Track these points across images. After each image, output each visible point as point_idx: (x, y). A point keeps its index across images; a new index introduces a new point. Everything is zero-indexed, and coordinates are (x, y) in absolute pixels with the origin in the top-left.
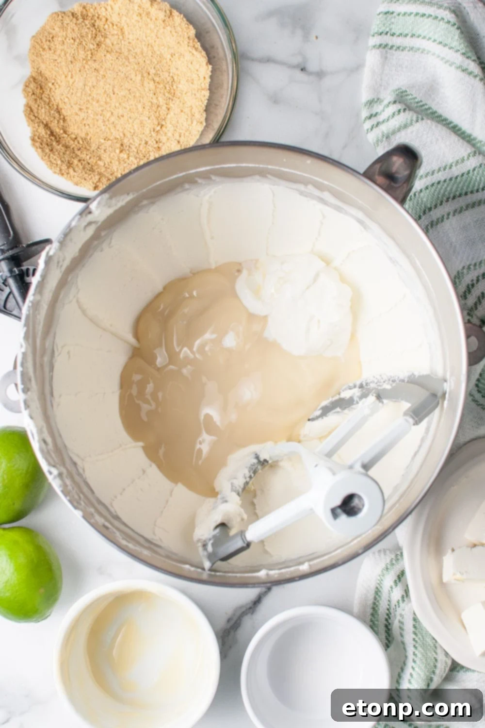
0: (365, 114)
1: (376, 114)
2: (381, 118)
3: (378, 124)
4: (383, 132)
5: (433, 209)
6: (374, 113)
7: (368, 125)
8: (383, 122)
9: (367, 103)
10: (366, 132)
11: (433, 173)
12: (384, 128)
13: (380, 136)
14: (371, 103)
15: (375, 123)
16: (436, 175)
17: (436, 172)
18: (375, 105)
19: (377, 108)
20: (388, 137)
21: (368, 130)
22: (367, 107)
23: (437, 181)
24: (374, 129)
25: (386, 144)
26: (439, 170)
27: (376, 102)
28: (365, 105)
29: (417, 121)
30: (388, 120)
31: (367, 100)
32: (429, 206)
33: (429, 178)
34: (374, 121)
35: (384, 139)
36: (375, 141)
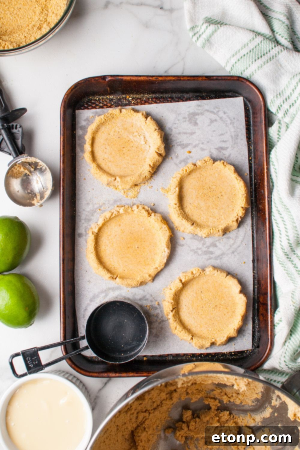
0: (191, 34)
1: (197, 32)
2: (201, 33)
3: (200, 36)
4: (205, 39)
5: (245, 70)
6: (196, 32)
7: (195, 38)
8: (203, 33)
9: (190, 29)
10: (195, 42)
11: (239, 51)
12: (204, 36)
13: (204, 41)
14: (192, 29)
15: (198, 36)
16: (241, 52)
17: (240, 50)
18: (195, 29)
19: (197, 30)
20: (208, 40)
21: (196, 41)
22: (191, 31)
23: (243, 55)
24: (199, 39)
25: (209, 45)
26: (242, 48)
27: (195, 27)
28: (190, 30)
29: (218, 28)
30: (205, 31)
31: (190, 27)
32: (243, 69)
33: (238, 55)
34: (197, 35)
35: (207, 42)
36: (202, 45)
